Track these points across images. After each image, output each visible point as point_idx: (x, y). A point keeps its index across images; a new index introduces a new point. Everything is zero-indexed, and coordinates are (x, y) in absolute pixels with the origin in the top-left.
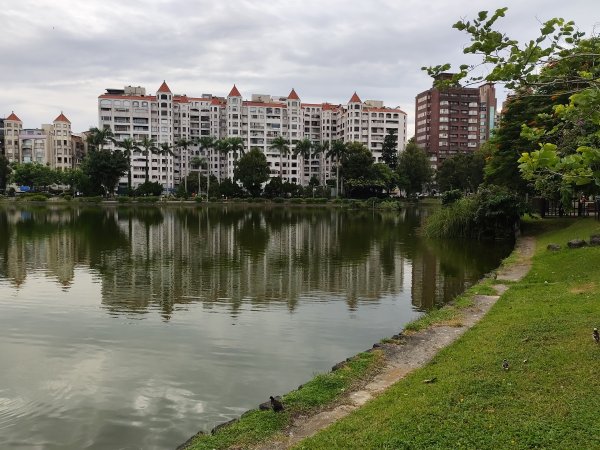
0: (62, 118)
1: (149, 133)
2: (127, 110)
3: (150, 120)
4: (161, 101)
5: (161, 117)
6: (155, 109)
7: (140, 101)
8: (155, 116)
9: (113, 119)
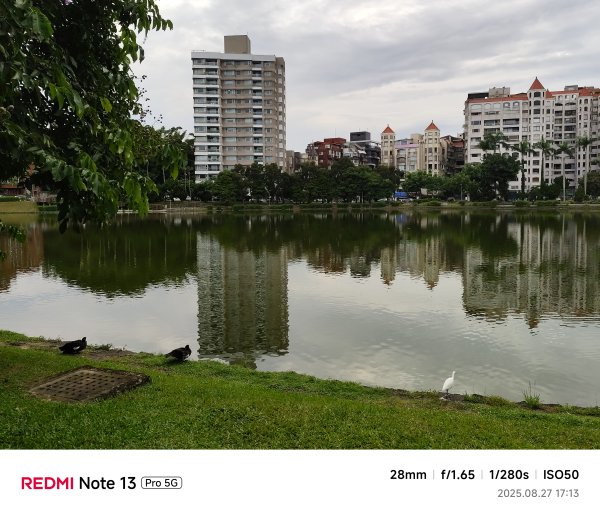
0: (432, 126)
1: (520, 133)
2: (497, 113)
3: (521, 121)
4: (533, 99)
5: (533, 115)
6: (526, 108)
7: (511, 102)
8: (527, 115)
9: (483, 123)
